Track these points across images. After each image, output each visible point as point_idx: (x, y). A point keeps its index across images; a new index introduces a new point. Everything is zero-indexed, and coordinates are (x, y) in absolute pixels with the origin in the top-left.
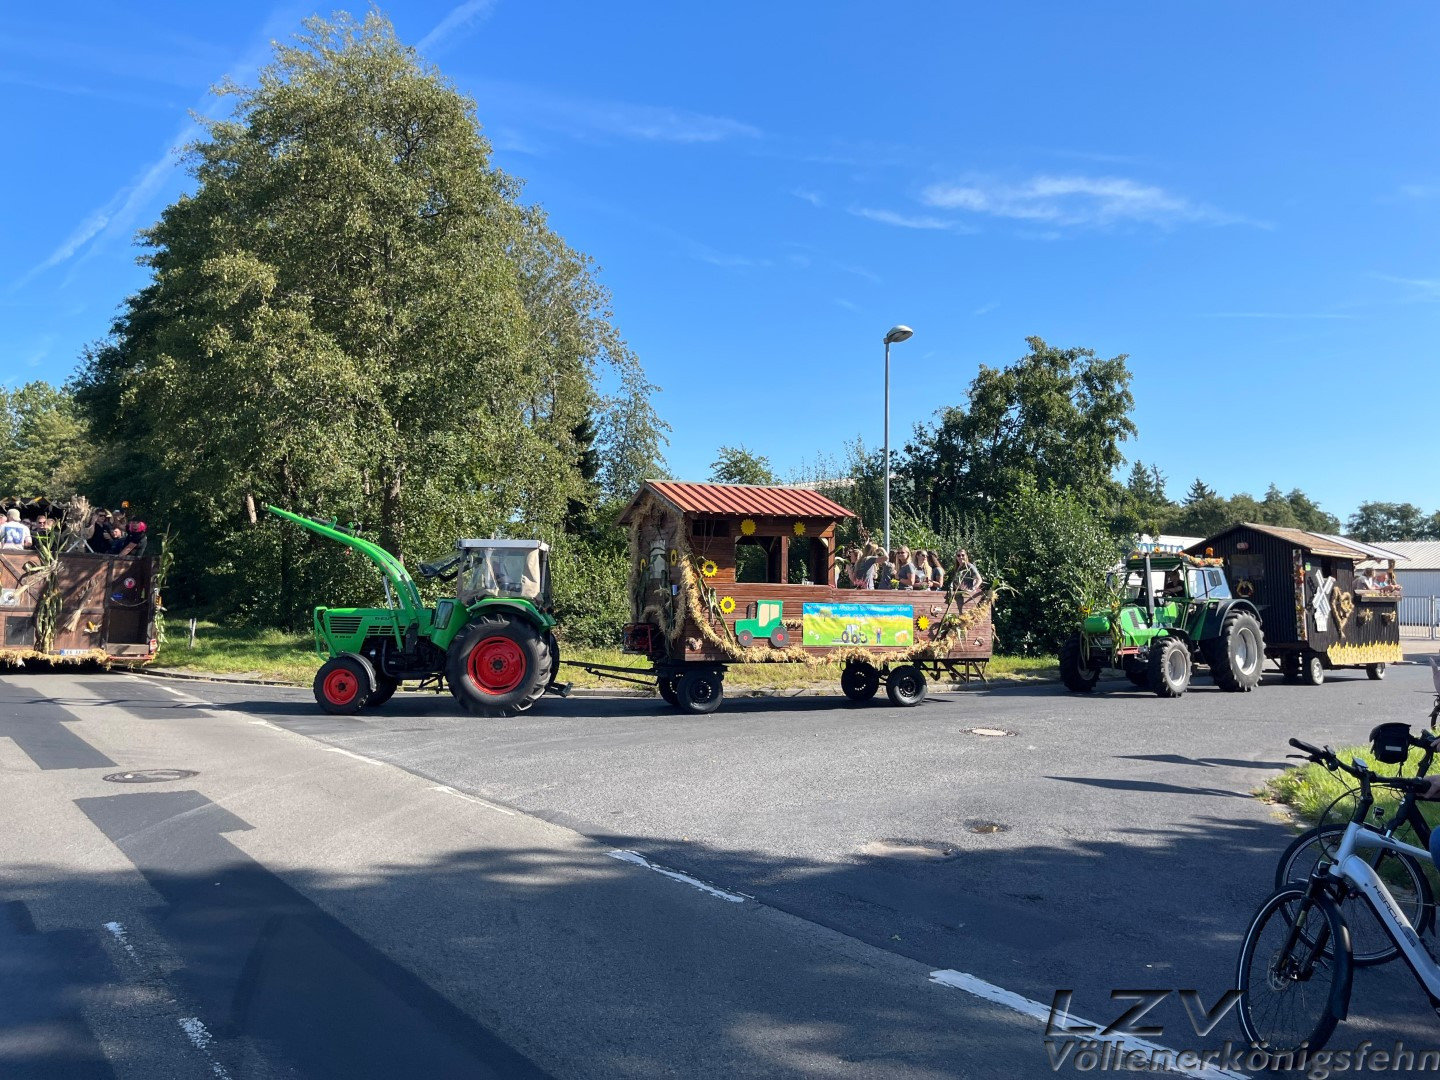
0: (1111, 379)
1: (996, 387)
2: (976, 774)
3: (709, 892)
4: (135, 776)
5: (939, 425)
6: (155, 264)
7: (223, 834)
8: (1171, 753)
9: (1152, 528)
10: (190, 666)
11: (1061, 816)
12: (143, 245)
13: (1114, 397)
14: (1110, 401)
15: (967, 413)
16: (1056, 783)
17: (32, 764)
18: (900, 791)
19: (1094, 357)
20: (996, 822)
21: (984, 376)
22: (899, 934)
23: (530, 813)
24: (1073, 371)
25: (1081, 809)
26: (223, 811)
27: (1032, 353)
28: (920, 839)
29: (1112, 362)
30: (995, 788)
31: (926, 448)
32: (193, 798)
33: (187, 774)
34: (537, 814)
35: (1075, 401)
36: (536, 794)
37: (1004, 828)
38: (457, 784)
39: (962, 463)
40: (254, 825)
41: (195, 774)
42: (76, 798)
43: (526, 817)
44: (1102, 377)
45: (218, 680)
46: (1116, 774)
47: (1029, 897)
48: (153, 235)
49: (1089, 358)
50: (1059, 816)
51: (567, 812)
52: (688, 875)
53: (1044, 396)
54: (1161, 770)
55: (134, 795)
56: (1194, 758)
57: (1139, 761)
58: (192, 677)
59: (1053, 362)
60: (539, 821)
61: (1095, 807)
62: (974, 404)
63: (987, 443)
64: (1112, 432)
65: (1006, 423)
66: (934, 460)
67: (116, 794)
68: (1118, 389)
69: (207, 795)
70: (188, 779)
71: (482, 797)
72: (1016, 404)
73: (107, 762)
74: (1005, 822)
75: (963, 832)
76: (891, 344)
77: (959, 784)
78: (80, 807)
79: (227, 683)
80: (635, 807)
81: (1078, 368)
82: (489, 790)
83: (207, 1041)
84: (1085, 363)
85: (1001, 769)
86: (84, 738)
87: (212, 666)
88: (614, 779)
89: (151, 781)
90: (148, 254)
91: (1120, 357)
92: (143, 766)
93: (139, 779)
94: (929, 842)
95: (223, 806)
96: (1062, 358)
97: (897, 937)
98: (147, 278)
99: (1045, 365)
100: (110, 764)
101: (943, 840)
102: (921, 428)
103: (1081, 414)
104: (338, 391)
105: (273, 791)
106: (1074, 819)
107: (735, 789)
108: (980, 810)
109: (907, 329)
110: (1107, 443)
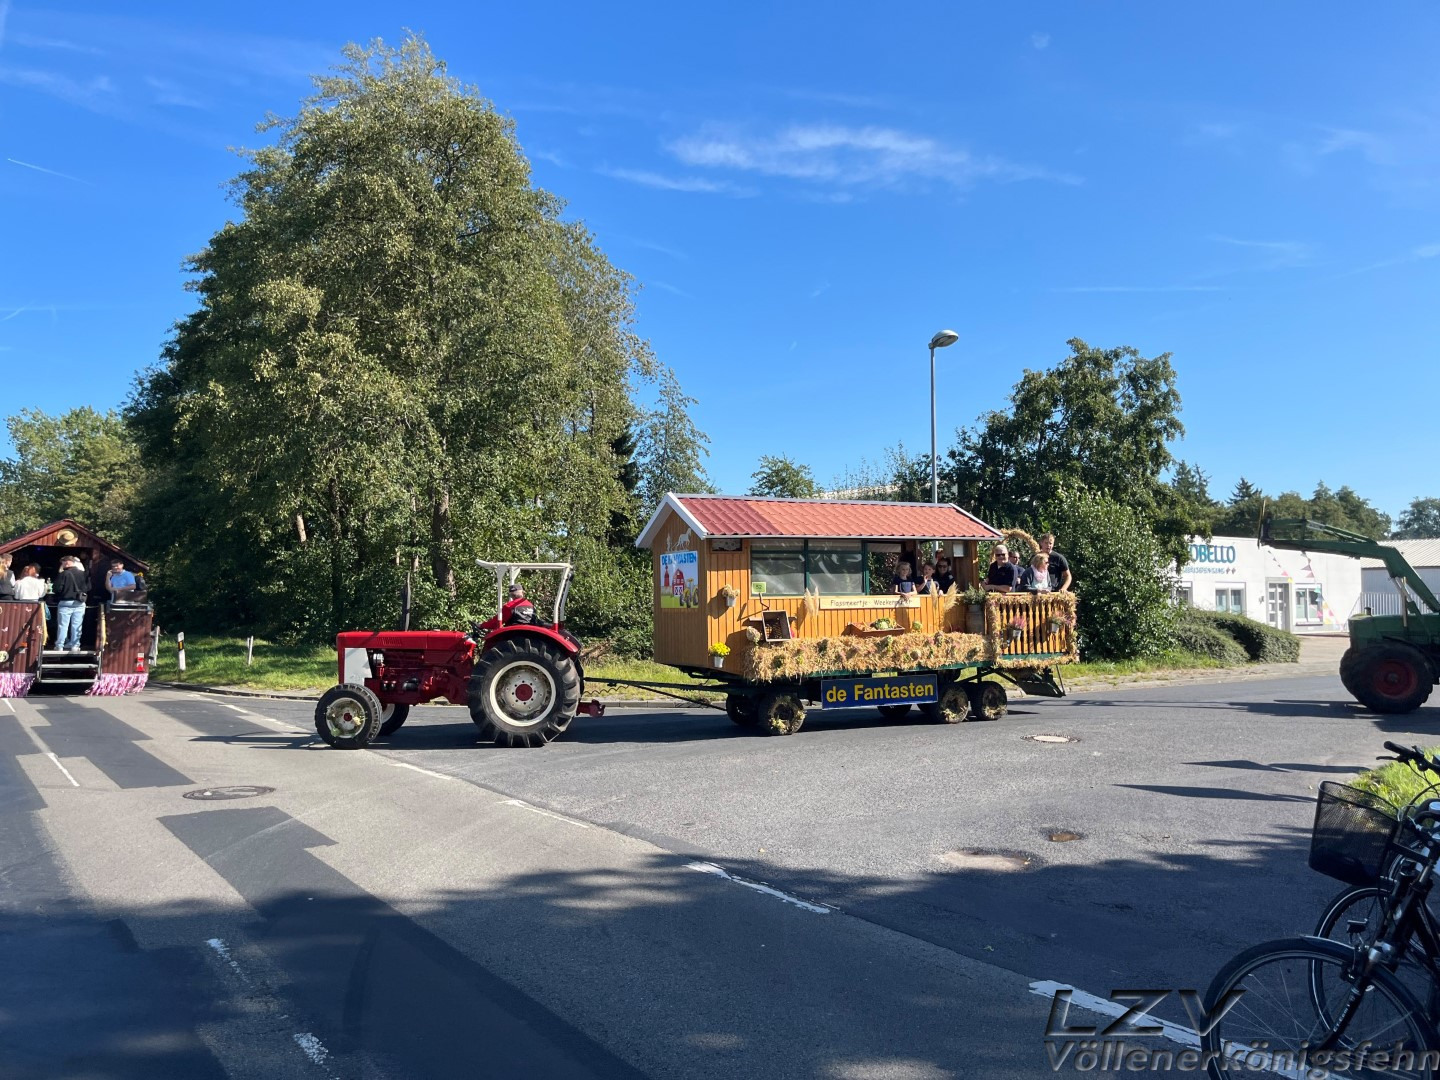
0: (1159, 379)
1: (1040, 391)
2: (1043, 781)
3: (793, 903)
4: (213, 793)
5: (983, 429)
6: (202, 289)
7: (307, 849)
8: (1240, 758)
9: (1205, 530)
10: (250, 684)
11: (1137, 824)
12: (191, 271)
13: (1160, 396)
14: (1156, 401)
15: (1011, 417)
16: (1126, 790)
17: (110, 784)
18: (969, 799)
19: (1139, 356)
20: (1072, 830)
21: (1028, 380)
22: (992, 945)
23: (602, 825)
24: (1116, 372)
25: (1157, 817)
26: (306, 826)
27: (1075, 355)
28: (997, 848)
29: (1156, 361)
30: (1065, 795)
31: (969, 453)
32: (272, 815)
33: (263, 790)
34: (611, 827)
35: (1120, 401)
36: (606, 806)
37: (1081, 836)
38: (528, 796)
39: (1007, 468)
40: (336, 840)
41: (272, 790)
42: (160, 816)
43: (601, 829)
44: (1146, 377)
45: (278, 697)
46: (1186, 780)
47: (1117, 906)
48: (200, 260)
49: (1134, 358)
50: (1135, 823)
51: (640, 824)
52: (770, 886)
53: (1088, 399)
54: (1232, 776)
55: (214, 812)
56: (1265, 763)
57: (1208, 767)
58: (253, 695)
59: (1096, 363)
60: (615, 834)
61: (1170, 813)
62: (1018, 407)
63: (1032, 447)
64: (1158, 432)
65: (1052, 426)
66: (978, 464)
67: (197, 811)
68: (1164, 388)
69: (287, 811)
70: (267, 795)
71: (552, 810)
72: (1060, 408)
73: (183, 780)
74: (1080, 830)
75: (1040, 840)
76: (937, 349)
77: (1028, 792)
78: (164, 825)
79: (287, 700)
80: (707, 819)
81: (1123, 369)
82: (560, 802)
83: (323, 1056)
84: (1129, 364)
85: (1069, 776)
86: (158, 756)
87: (272, 683)
88: (681, 790)
89: (230, 797)
90: (196, 280)
91: (1165, 356)
92: (220, 783)
93: (217, 796)
94: (1006, 851)
95: (302, 821)
96: (1106, 358)
97: (990, 947)
98: (195, 303)
99: (1088, 367)
100: (187, 781)
101: (1021, 849)
102: (964, 433)
103: (1127, 414)
104: (385, 411)
105: (349, 806)
106: (1151, 827)
107: (802, 801)
108: (1053, 818)
109: (952, 333)
110: (1155, 445)
